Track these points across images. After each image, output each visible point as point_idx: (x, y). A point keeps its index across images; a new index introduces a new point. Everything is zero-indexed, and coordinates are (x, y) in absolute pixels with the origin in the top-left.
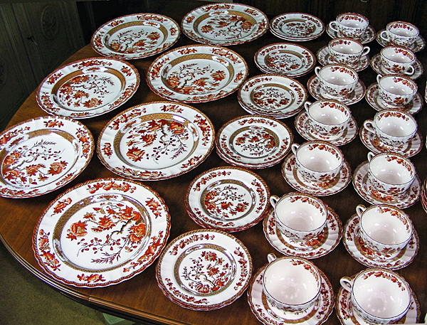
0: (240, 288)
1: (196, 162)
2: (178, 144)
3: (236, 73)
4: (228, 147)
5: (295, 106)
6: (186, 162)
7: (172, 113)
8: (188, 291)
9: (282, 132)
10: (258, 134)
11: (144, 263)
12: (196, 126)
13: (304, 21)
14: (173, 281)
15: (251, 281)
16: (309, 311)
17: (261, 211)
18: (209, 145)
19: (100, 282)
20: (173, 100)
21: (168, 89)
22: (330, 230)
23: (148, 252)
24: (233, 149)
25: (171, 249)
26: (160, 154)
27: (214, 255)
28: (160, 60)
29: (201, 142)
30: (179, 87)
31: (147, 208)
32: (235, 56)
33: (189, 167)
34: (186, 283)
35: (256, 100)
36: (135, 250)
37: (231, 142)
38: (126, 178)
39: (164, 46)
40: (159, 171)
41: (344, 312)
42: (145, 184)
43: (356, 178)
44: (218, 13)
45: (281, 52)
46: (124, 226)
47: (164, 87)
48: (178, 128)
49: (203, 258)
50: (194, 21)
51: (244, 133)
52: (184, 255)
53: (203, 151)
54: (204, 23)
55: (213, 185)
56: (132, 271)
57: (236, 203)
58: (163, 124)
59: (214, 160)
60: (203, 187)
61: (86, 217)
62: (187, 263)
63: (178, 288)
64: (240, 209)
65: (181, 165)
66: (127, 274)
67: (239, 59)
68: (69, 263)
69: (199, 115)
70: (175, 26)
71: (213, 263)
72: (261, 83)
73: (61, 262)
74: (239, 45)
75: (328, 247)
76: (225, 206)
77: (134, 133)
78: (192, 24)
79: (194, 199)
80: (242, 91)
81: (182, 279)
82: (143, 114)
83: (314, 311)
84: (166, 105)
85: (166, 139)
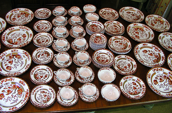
0: (54, 98)
1: (29, 66)
2: (21, 62)
3: (30, 34)
4: (36, 59)
5: (51, 42)
6: (26, 67)
7: (15, 52)
8: (41, 103)
9: (50, 51)
10: (43, 53)
11: (27, 99)
12: (24, 55)
13: (44, 11)
14: (36, 102)
15: (56, 95)
17: (52, 76)
18: (30, 60)
19: (16, 109)
20: (14, 48)
21: (10, 44)
22: (71, 76)
23: (26, 96)
24: (38, 59)
25: (32, 93)
26: (16, 66)
27: (44, 91)
28: (4, 34)
29: (28, 60)
30: (13, 42)
31: (20, 83)
32: (27, 28)
33: (27, 68)
34: (39, 101)
35: (39, 42)
36: (22, 97)
37: (36, 57)
38: (10, 77)
39: (3, 29)
40: (19, 72)
41: (82, 96)
42: (17, 77)
43: (74, 60)
44: (16, 12)
45: (41, 23)
46: (15, 91)
47: (9, 44)
48: (18, 56)
49: (41, 93)
50: (9, 17)
51: (39, 53)
52: (36, 94)
53: (29, 62)
54: (12, 17)
55: (36, 72)
56: (24, 103)
57: (44, 75)
58: (13, 56)
59: (34, 64)
60: (33, 73)
61: (2, 92)
62: (37, 96)
63: (38, 103)
64: (46, 77)
65: (24, 68)
67: (29, 29)
68: (4, 107)
69: (24, 51)
70: (3, 20)
71: (44, 94)
72: (39, 36)
73: (2, 107)
74: (27, 24)
75: (72, 81)
76: (42, 77)
77: (5, 61)
78: (9, 18)
79: (32, 77)
80: (34, 40)
81: (38, 100)
82: (6, 55)
83: (74, 98)
84: (12, 50)
85: (16, 61)
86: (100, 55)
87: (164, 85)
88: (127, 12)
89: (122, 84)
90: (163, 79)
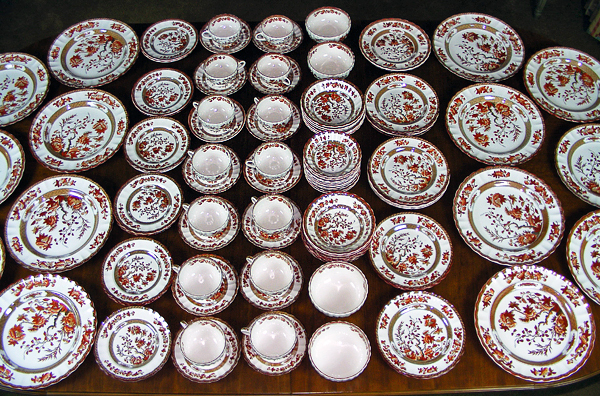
0: (165, 354)
1: (102, 240)
2: (80, 221)
3: (117, 122)
4: (127, 216)
5: (180, 154)
6: (92, 242)
7: (66, 187)
8: (124, 366)
9: (172, 188)
10: (151, 194)
11: (84, 352)
12: (92, 197)
13: (176, 29)
14: (111, 361)
15: (172, 346)
16: (223, 359)
17: (168, 277)
18: (109, 218)
19: (52, 379)
20: (63, 173)
21: (55, 158)
22: (229, 281)
23: (84, 341)
24: (131, 217)
25: (102, 333)
26: (66, 236)
27: (138, 328)
28: (38, 121)
29: (101, 216)
30: (65, 150)
31: (71, 298)
32: (112, 98)
33: (97, 247)
34: (121, 359)
35: (142, 152)
36: (72, 340)
37: (128, 209)
38: (44, 273)
39: (37, 99)
40: (71, 257)
42: (64, 274)
43: (245, 222)
44: (84, 35)
45: (157, 81)
46: (56, 319)
47: (51, 155)
48: (75, 202)
49: (130, 333)
50: (60, 54)
51: (137, 195)
52: (114, 334)
53: (105, 226)
54: (71, 54)
55: (122, 259)
56: (75, 362)
57: (145, 273)
58: (61, 201)
59: (118, 234)
60: (113, 264)
61: (20, 319)
62: (118, 341)
63: (116, 367)
65: (88, 246)
66: (72, 365)
67: (117, 102)
68: (20, 369)
69: (93, 184)
70: (41, 67)
71: (139, 336)
72: (144, 130)
73: (12, 371)
74: (114, 81)
75: (229, 297)
76: (137, 279)
77: (36, 217)
78: (59, 58)
79: (109, 279)
80: (127, 146)
81: (118, 357)
82: (39, 195)
83: (227, 357)
84: (59, 178)
85: (68, 218)
86: (330, 212)
87: (536, 333)
88: (465, 36)
89: (388, 321)
90: (538, 311)
